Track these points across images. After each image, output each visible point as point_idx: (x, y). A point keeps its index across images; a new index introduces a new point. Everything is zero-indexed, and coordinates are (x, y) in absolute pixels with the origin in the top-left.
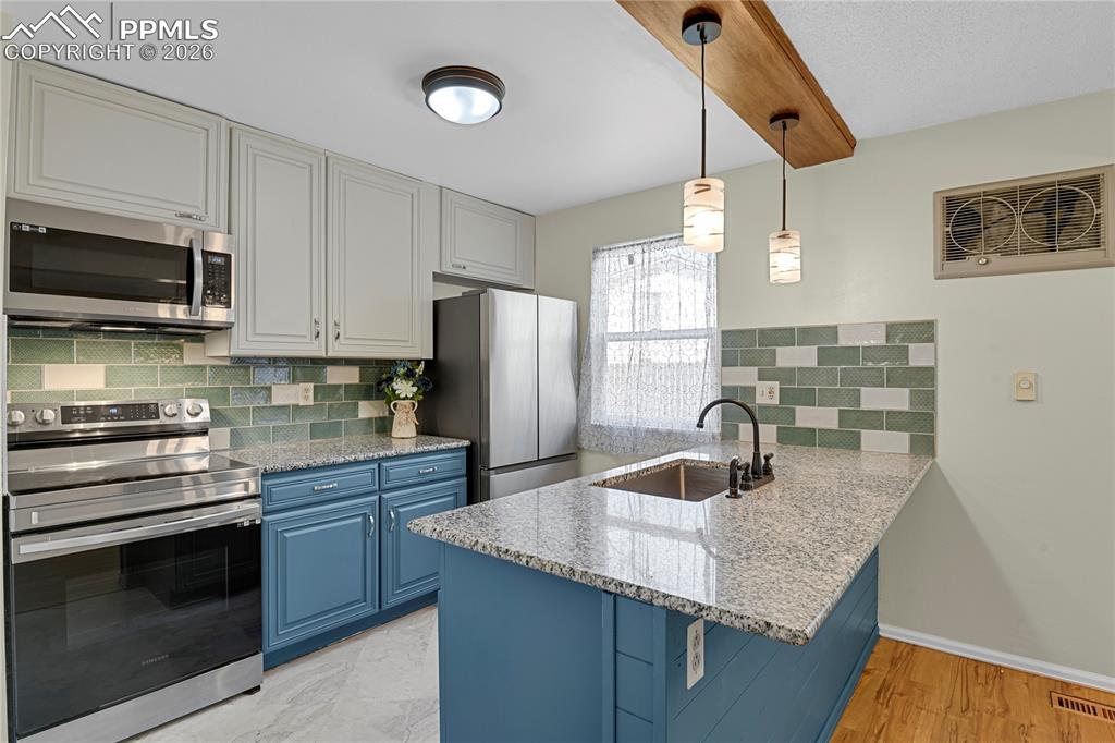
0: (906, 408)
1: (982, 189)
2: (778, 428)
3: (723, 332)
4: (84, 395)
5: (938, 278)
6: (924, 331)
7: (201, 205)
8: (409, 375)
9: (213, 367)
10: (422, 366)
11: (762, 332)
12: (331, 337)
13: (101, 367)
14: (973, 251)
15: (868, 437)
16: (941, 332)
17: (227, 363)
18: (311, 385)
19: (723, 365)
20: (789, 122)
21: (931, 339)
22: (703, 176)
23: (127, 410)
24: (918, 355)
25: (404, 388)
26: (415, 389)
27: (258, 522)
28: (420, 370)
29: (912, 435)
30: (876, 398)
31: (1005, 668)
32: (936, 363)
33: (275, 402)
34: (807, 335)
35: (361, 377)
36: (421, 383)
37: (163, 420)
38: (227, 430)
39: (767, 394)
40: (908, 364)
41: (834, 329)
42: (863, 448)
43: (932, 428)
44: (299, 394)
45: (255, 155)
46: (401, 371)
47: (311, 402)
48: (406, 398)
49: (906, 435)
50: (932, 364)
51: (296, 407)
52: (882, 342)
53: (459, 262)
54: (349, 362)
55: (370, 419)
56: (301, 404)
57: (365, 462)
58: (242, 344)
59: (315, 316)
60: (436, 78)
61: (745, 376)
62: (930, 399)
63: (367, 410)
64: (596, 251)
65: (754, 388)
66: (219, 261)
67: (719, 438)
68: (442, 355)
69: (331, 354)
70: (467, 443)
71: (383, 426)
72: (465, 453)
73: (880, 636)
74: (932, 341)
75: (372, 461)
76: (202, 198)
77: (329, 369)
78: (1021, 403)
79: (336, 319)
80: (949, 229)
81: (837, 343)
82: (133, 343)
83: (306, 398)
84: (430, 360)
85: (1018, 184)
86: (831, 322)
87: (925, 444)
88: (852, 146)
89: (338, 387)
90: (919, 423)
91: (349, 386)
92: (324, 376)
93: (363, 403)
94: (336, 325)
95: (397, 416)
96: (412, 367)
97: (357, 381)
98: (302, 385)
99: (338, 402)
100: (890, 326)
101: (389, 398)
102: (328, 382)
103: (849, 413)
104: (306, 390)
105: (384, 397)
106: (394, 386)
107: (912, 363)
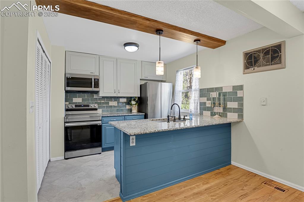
0: (237, 107)
1: (253, 51)
2: (211, 112)
3: (200, 89)
4: (79, 103)
5: (243, 74)
6: (241, 88)
7: (94, 71)
8: (134, 100)
9: (99, 99)
10: (137, 98)
11: (208, 89)
12: (118, 92)
13: (81, 98)
14: (251, 67)
15: (229, 114)
16: (245, 88)
17: (101, 98)
18: (117, 102)
19: (200, 97)
20: (198, 42)
22: (160, 61)
23: (85, 106)
24: (239, 94)
25: (133, 102)
26: (136, 103)
27: (101, 125)
28: (137, 99)
29: (238, 114)
30: (231, 105)
31: (257, 175)
32: (243, 96)
33: (110, 105)
34: (217, 89)
35: (127, 100)
36: (137, 102)
37: (90, 107)
38: (101, 110)
39: (209, 104)
40: (237, 96)
41: (222, 88)
42: (228, 117)
43: (242, 112)
45: (103, 61)
46: (133, 99)
47: (117, 105)
48: (134, 105)
49: (237, 114)
50: (242, 96)
51: (114, 106)
52: (232, 91)
53: (146, 76)
54: (124, 97)
55: (129, 109)
57: (121, 116)
58: (101, 94)
59: (115, 89)
60: (126, 45)
61: (204, 100)
62: (241, 105)
63: (128, 107)
64: (177, 71)
65: (206, 102)
66: (97, 80)
67: (199, 115)
68: (142, 96)
69: (118, 96)
70: (144, 114)
71: (131, 110)
72: (144, 116)
73: (231, 164)
74: (242, 90)
75: (123, 116)
76: (94, 70)
77: (120, 99)
78: (262, 106)
79: (119, 89)
80: (246, 61)
81: (222, 91)
82: (86, 94)
83: (116, 104)
84: (139, 97)
85: (261, 48)
86: (221, 86)
87: (241, 116)
88: (224, 42)
89: (122, 102)
90: (240, 111)
91: (124, 102)
92: (119, 100)
93: (127, 106)
94: (119, 90)
95: (133, 108)
96: (135, 98)
97: (126, 101)
98: (115, 102)
99: (122, 105)
100: (233, 87)
101: (131, 105)
102: (120, 101)
103: (225, 108)
104: (116, 103)
105: (130, 104)
106: (132, 102)
107: (238, 96)
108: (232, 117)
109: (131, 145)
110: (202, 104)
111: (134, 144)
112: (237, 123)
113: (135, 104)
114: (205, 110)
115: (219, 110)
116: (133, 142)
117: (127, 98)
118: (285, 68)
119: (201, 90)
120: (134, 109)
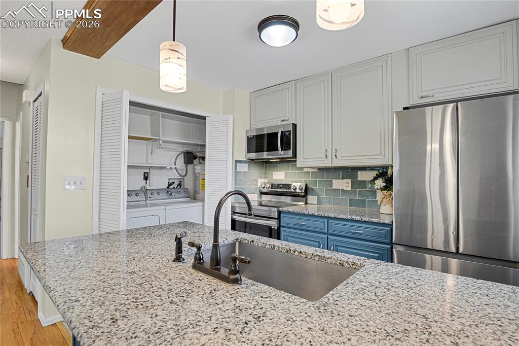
4: (281, 180)
9: (312, 172)
13: (284, 172)
17: (317, 170)
18: (352, 181)
23: (284, 186)
25: (379, 183)
27: (276, 228)
33: (334, 187)
37: (292, 190)
38: (316, 197)
44: (344, 184)
45: (303, 89)
46: (378, 173)
47: (349, 188)
51: (343, 190)
53: (425, 93)
56: (345, 189)
58: (299, 163)
66: (288, 133)
77: (359, 172)
82: (291, 164)
89: (362, 182)
92: (356, 176)
94: (336, 150)
98: (345, 180)
99: (364, 189)
102: (359, 179)
104: (348, 183)
106: (376, 182)
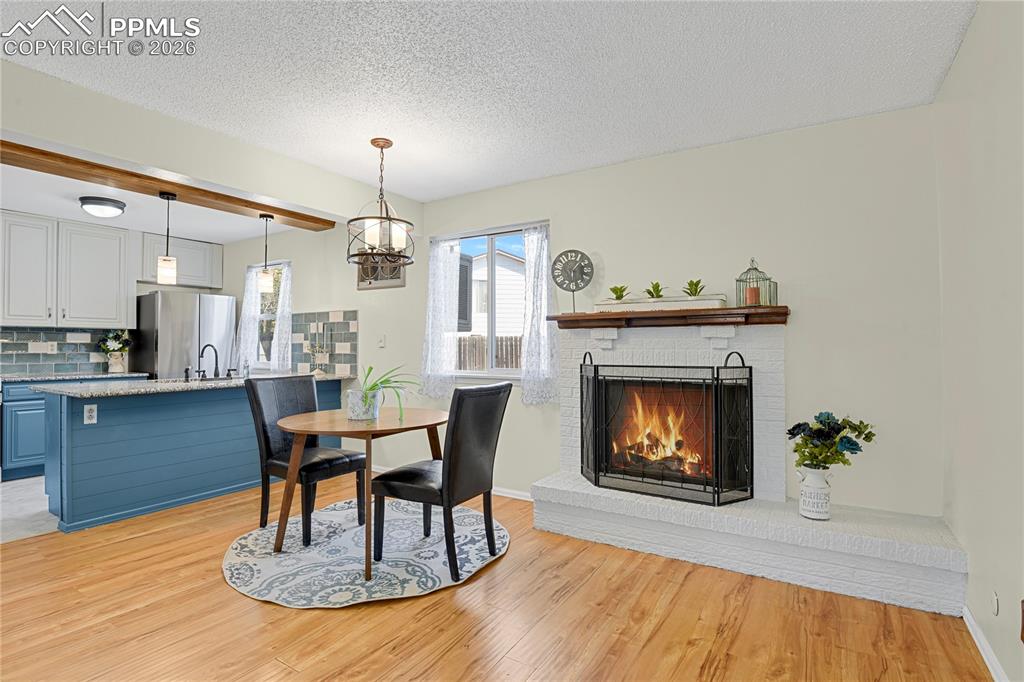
0: (349, 352)
2: (310, 365)
3: (293, 315)
5: (357, 290)
6: (355, 315)
8: (117, 338)
10: (126, 332)
11: (305, 314)
12: (60, 316)
14: (367, 278)
15: (337, 366)
16: (360, 316)
18: (56, 343)
19: (293, 332)
20: (269, 219)
21: (355, 319)
24: (352, 327)
25: (112, 345)
26: (122, 346)
28: (125, 336)
29: (351, 366)
30: (342, 348)
32: (358, 331)
33: (31, 352)
34: (319, 317)
35: (92, 338)
36: (126, 343)
39: (306, 347)
40: (349, 330)
41: (328, 313)
42: (337, 373)
43: (356, 362)
44: (47, 347)
46: (111, 335)
47: (55, 352)
48: (114, 350)
49: (349, 364)
50: (356, 331)
51: (45, 355)
52: (342, 320)
54: (83, 330)
55: (98, 364)
56: (49, 353)
57: (70, 380)
59: (49, 306)
61: (299, 338)
62: (354, 348)
63: (95, 358)
64: (249, 267)
65: (302, 344)
68: (142, 328)
69: (60, 326)
70: (147, 375)
71: (105, 367)
74: (357, 320)
75: (75, 380)
79: (63, 307)
81: (328, 320)
83: (52, 350)
84: (133, 330)
86: (327, 310)
87: (354, 369)
88: (332, 224)
89: (76, 344)
90: (352, 359)
91: (84, 344)
92: (65, 338)
93: (92, 354)
94: (63, 310)
95: (112, 361)
96: (120, 333)
97: (89, 341)
98: (50, 343)
99: (75, 352)
100: (345, 313)
101: (106, 351)
102: (68, 341)
103: (332, 356)
104: (52, 346)
105: (104, 351)
106: (108, 343)
107: (351, 331)
108: (341, 371)
109: (86, 421)
110: (296, 347)
111: (95, 421)
112: (350, 380)
113: (120, 350)
114: (301, 361)
115: (323, 358)
116: (91, 417)
117: (94, 332)
118: (404, 286)
119: (295, 317)
120: (116, 364)
